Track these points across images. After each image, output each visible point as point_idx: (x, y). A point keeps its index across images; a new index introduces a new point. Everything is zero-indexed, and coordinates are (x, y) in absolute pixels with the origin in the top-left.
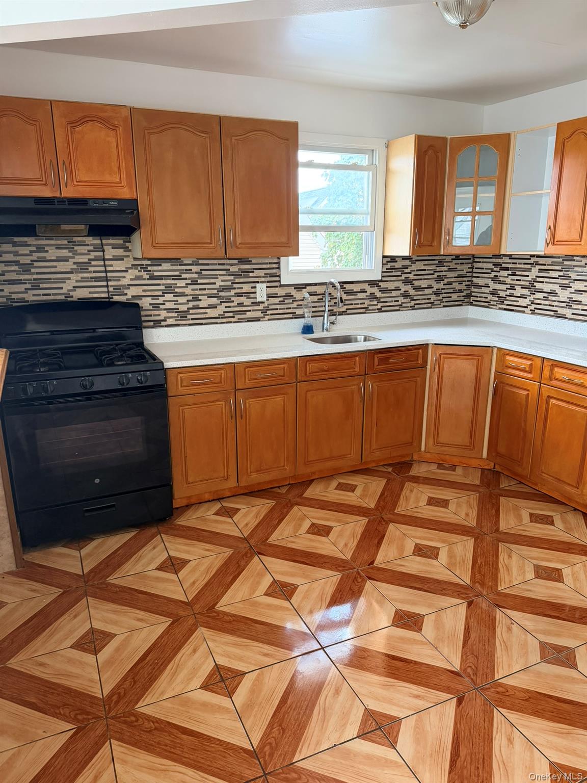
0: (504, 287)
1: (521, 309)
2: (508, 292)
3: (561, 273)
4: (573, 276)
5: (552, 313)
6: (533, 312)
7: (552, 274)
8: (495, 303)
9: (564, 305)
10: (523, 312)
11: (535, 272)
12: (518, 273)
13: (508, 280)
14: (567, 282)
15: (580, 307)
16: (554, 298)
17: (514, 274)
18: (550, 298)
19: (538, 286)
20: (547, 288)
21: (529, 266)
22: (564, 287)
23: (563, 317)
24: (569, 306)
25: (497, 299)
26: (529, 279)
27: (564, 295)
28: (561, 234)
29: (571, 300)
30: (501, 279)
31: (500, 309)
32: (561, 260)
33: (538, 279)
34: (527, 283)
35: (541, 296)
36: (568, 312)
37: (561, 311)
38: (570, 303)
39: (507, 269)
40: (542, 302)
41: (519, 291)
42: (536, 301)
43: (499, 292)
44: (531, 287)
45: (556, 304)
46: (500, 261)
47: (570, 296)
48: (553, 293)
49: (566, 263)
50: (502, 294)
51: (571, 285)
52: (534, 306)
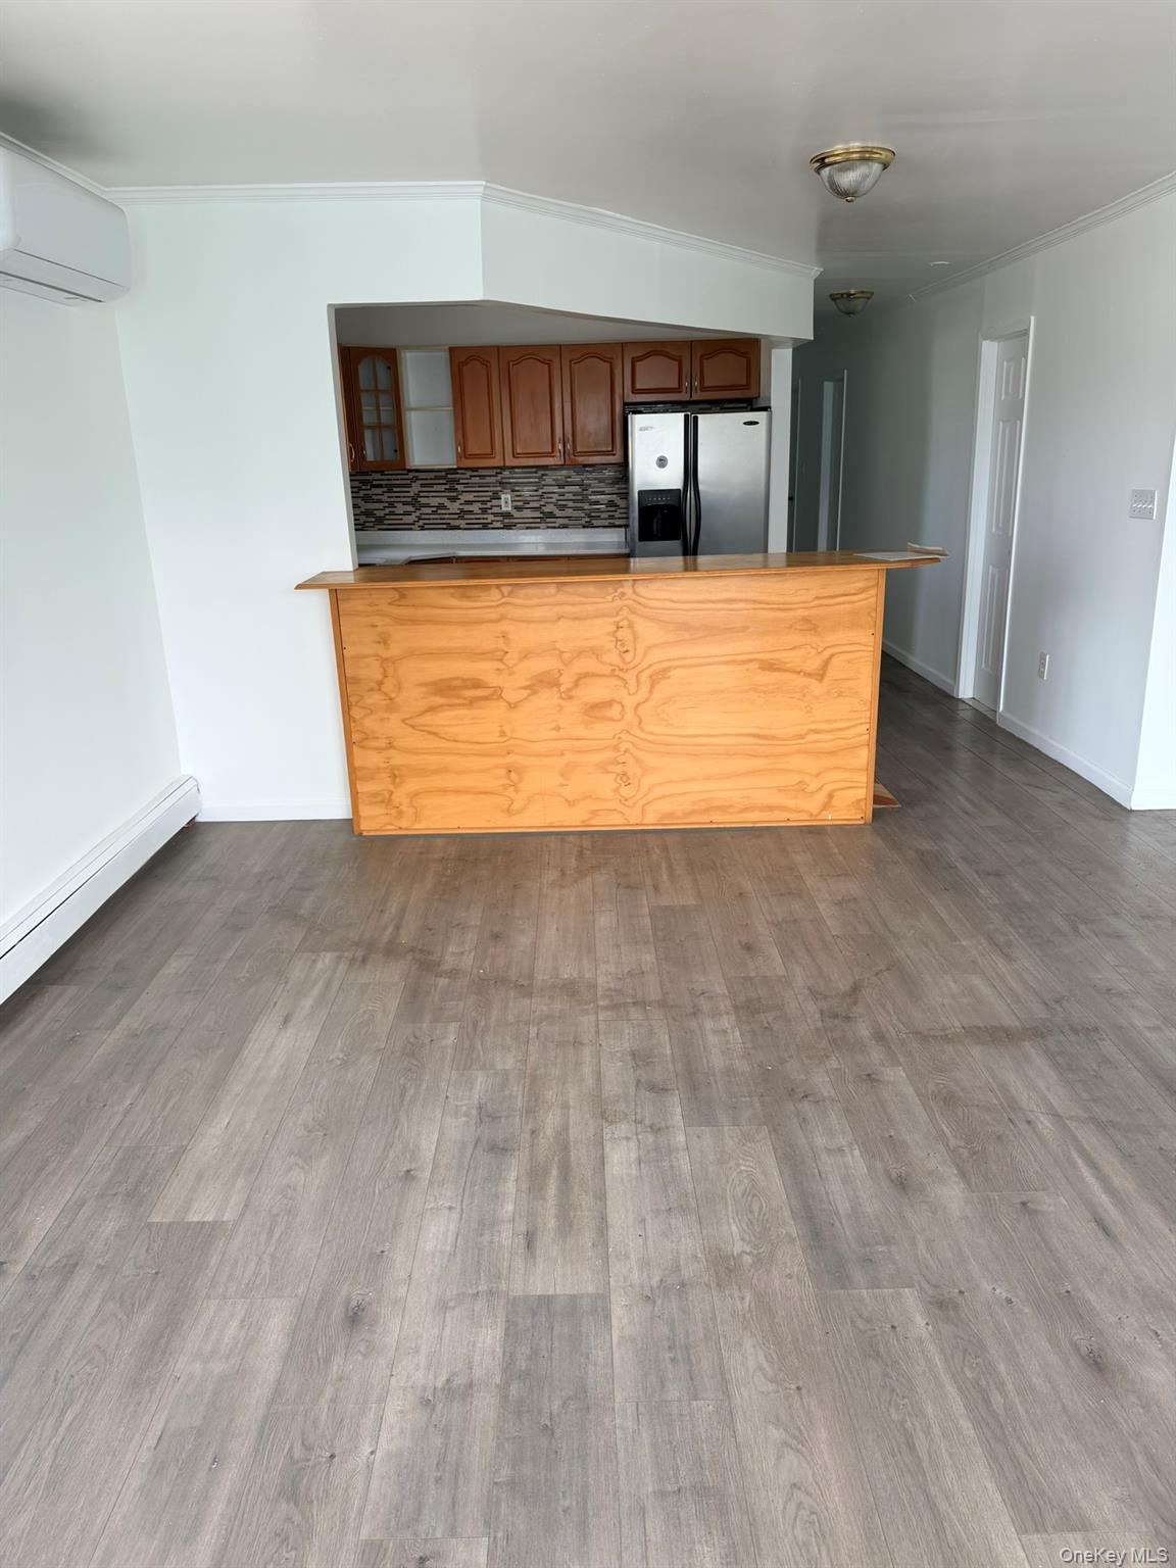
0: (381, 506)
1: (409, 527)
2: (387, 511)
3: (447, 487)
4: (460, 488)
5: (444, 526)
6: (422, 528)
7: (436, 488)
8: (371, 524)
9: (456, 516)
10: (411, 529)
11: (416, 488)
12: (395, 489)
13: (384, 498)
14: (455, 494)
15: (473, 516)
16: (443, 511)
17: (390, 491)
18: (439, 511)
19: (423, 500)
20: (435, 502)
21: (409, 482)
22: (453, 499)
23: (457, 528)
24: (462, 518)
25: (373, 520)
26: (412, 494)
27: (454, 507)
28: (472, 449)
29: (462, 511)
30: (374, 497)
31: (379, 529)
32: (443, 474)
33: (422, 494)
34: (410, 499)
35: (429, 510)
36: (462, 523)
37: (453, 523)
38: (462, 514)
39: (380, 486)
40: (431, 517)
41: (400, 509)
42: (423, 517)
43: (375, 512)
44: (415, 502)
45: (447, 516)
46: (368, 478)
47: (461, 507)
48: (442, 506)
49: (449, 476)
50: (380, 514)
51: (460, 497)
52: (421, 523)
